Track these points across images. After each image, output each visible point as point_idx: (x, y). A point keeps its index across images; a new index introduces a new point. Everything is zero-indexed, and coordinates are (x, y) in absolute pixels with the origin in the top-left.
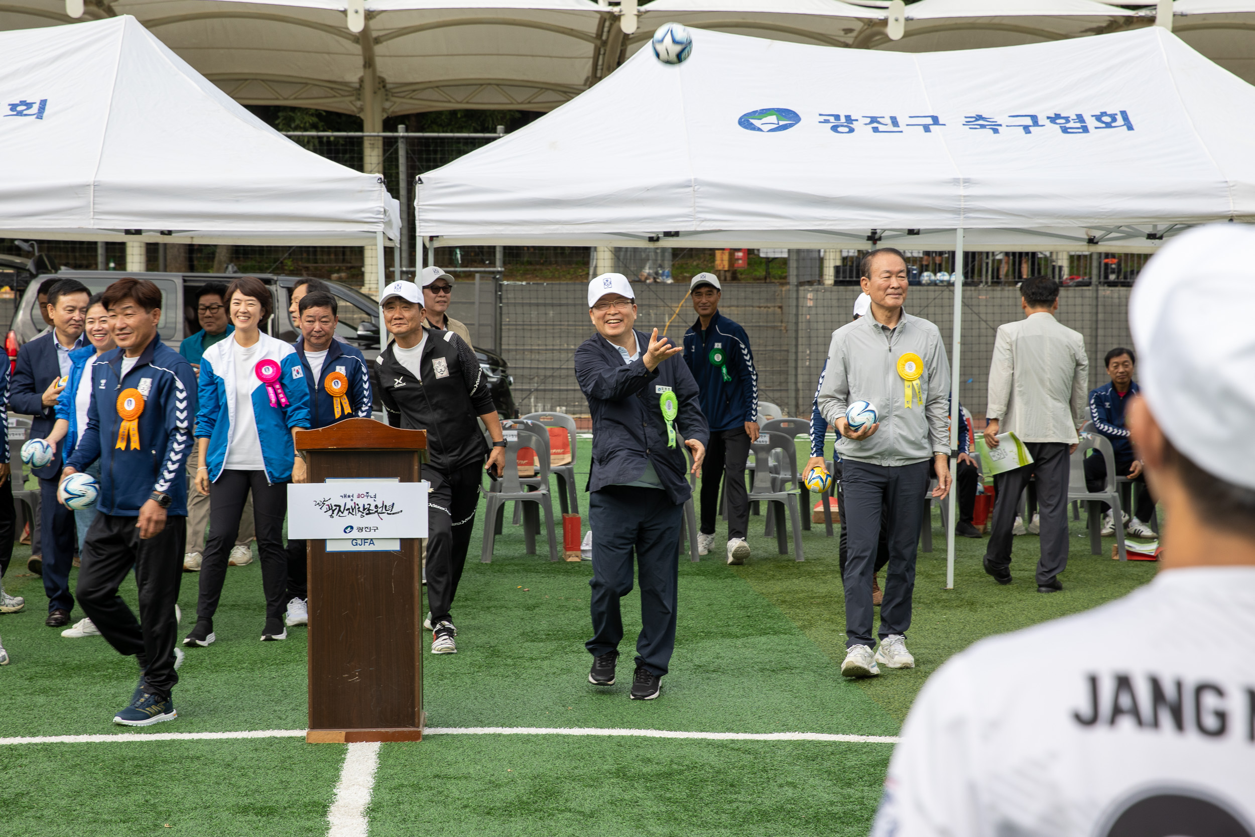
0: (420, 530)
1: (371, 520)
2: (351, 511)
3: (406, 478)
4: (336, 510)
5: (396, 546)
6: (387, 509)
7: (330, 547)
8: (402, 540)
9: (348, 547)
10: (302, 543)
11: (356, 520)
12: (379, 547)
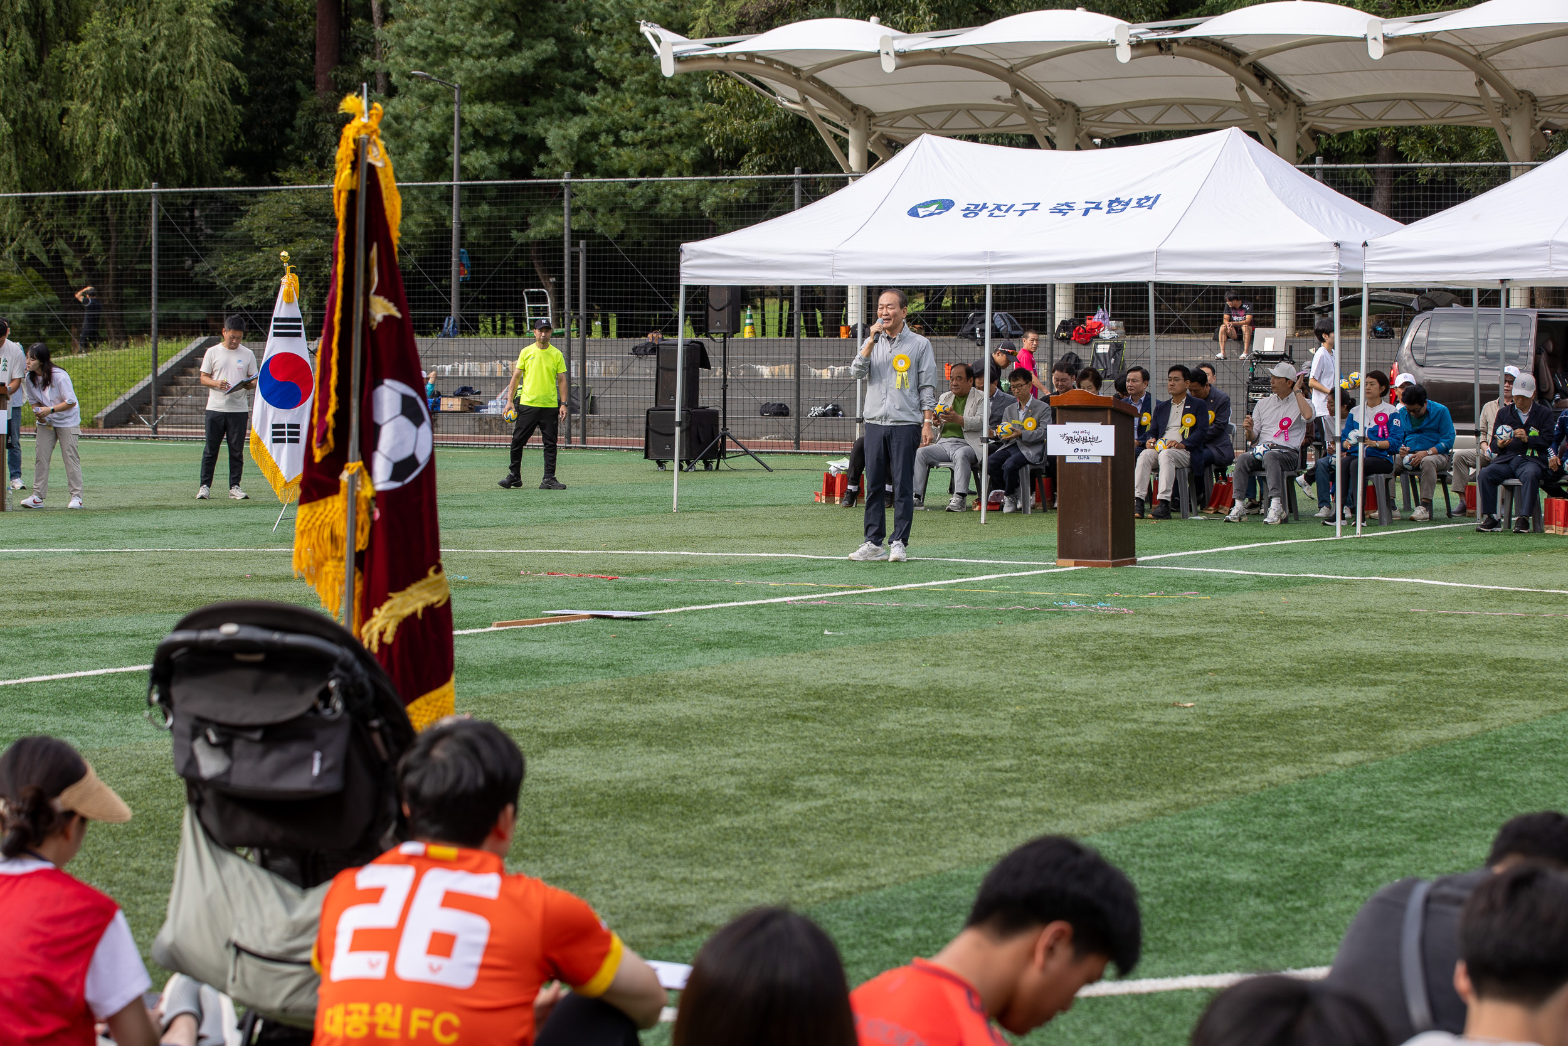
0: (1111, 452)
1: (1087, 445)
2: (1078, 440)
3: (1104, 423)
4: (1070, 439)
5: (1099, 460)
6: (1094, 440)
7: (1068, 460)
8: (1104, 458)
9: (1076, 460)
10: (1054, 457)
11: (1080, 445)
12: (1091, 460)
